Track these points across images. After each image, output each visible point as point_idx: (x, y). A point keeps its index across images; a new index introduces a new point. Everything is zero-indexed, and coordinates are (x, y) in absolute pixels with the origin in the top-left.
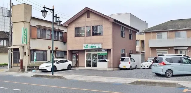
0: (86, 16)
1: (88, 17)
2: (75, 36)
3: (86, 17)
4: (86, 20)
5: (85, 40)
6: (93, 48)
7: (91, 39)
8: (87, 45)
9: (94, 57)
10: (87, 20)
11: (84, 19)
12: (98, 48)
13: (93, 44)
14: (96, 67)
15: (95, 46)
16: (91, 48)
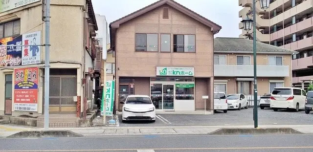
0: (161, 13)
1: (166, 16)
2: (136, 51)
3: (161, 16)
4: (161, 22)
5: (159, 58)
6: (178, 75)
7: (172, 59)
8: (166, 69)
9: (169, 90)
10: (163, 21)
11: (157, 18)
12: (188, 75)
13: (177, 68)
14: (173, 110)
15: (182, 72)
16: (174, 75)
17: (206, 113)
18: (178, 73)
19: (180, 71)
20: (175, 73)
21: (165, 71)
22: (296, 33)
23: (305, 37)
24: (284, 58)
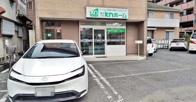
8: (97, 10)
12: (121, 17)
13: (110, 9)
14: (104, 56)
15: (116, 14)
16: (107, 17)
17: (140, 58)
18: (111, 15)
19: (114, 12)
20: (108, 15)
21: (96, 12)
22: (170, 3)
23: (174, 6)
24: (175, 15)
